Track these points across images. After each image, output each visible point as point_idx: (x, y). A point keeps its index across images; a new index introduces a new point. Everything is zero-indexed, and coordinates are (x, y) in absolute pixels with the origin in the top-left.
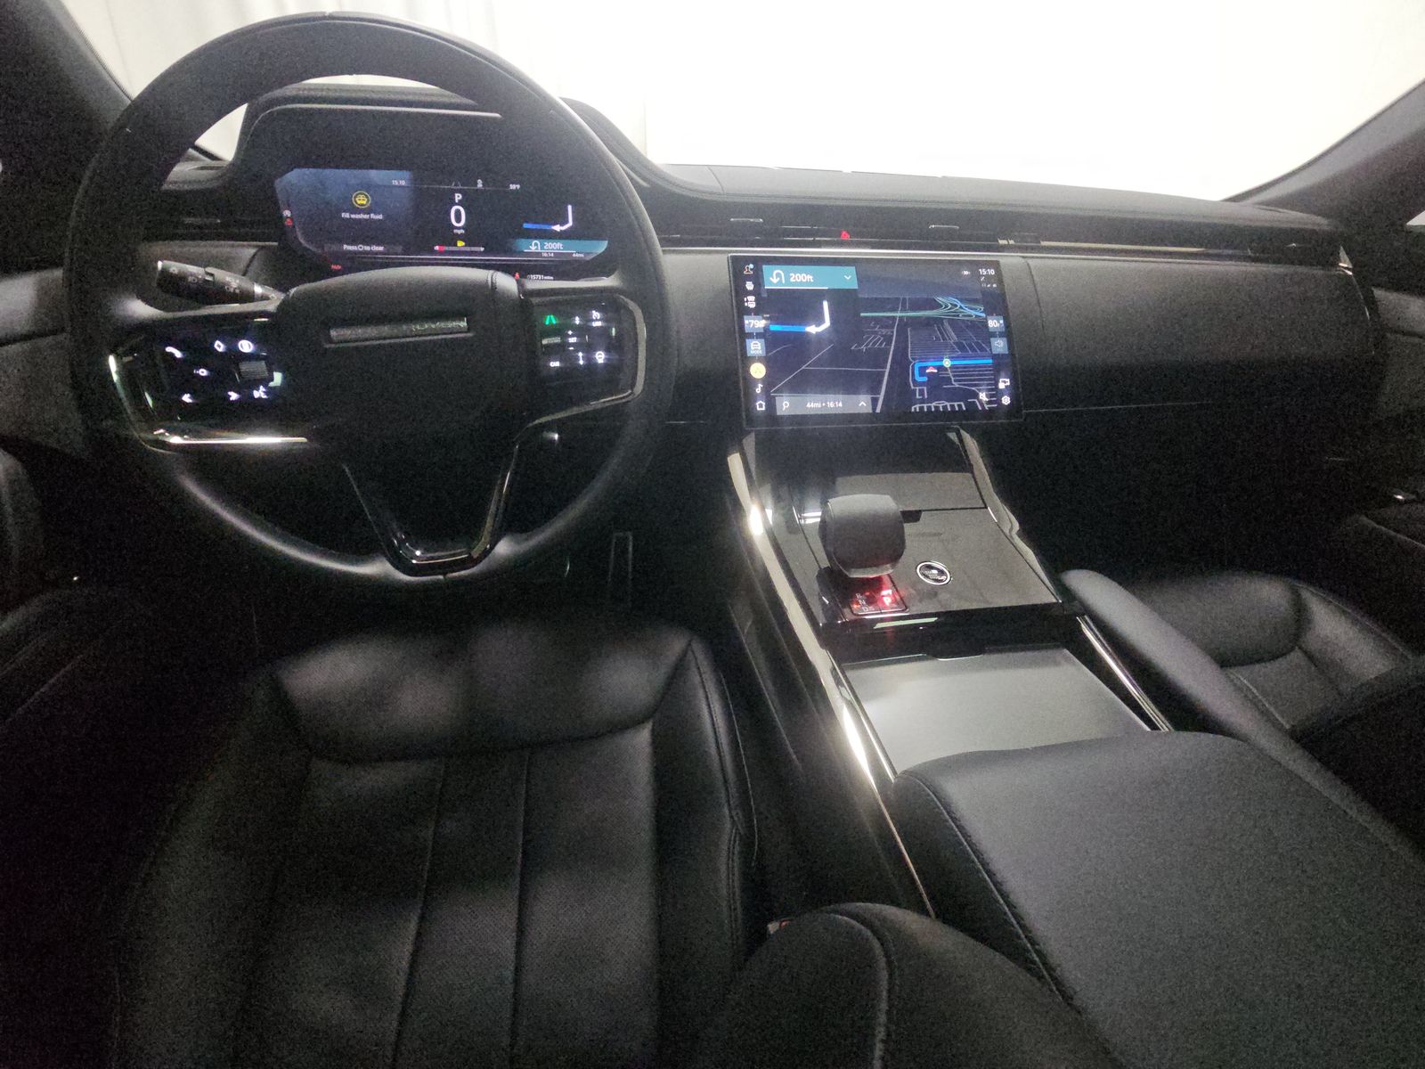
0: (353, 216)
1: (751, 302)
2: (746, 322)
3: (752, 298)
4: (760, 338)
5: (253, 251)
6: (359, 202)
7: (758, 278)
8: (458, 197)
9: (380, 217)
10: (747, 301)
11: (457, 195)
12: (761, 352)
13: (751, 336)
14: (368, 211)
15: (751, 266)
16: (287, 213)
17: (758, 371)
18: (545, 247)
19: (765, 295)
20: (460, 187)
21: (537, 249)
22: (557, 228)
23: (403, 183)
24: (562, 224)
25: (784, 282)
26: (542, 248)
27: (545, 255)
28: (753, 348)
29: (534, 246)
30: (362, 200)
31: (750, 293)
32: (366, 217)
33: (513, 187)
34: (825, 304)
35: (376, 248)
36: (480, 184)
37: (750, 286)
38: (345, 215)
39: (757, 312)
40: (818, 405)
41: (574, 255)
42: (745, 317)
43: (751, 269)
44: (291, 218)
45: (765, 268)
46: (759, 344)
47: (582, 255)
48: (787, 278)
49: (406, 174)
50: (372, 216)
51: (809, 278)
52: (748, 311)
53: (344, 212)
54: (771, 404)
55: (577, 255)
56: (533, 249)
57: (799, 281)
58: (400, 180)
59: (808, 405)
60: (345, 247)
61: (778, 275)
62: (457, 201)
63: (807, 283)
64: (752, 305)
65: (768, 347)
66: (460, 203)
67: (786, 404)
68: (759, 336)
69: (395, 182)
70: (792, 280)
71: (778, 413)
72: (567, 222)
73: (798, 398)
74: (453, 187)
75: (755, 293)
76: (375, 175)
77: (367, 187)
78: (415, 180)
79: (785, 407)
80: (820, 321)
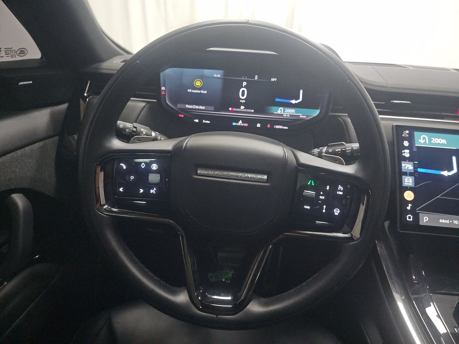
0: (193, 91)
1: (406, 153)
2: (403, 165)
3: (407, 151)
4: (412, 176)
5: (143, 104)
6: (197, 85)
7: (411, 139)
8: (245, 84)
9: (206, 92)
10: (404, 153)
11: (244, 83)
12: (411, 184)
13: (406, 174)
14: (200, 89)
15: (407, 132)
16: (163, 88)
17: (409, 196)
18: (286, 112)
19: (415, 150)
20: (246, 79)
21: (281, 112)
22: (293, 102)
23: (219, 76)
24: (296, 100)
25: (427, 142)
26: (284, 112)
27: (285, 116)
28: (406, 181)
29: (280, 111)
30: (198, 84)
31: (406, 148)
32: (199, 92)
33: (273, 80)
34: (454, 159)
35: (201, 107)
36: (256, 77)
37: (406, 144)
38: (189, 91)
39: (409, 159)
40: (448, 222)
41: (300, 117)
42: (402, 162)
43: (407, 134)
44: (165, 91)
45: (416, 134)
46: (411, 179)
47: (305, 117)
48: (430, 140)
49: (221, 72)
50: (202, 91)
51: (444, 141)
52: (405, 159)
53: (189, 89)
54: (416, 218)
55: (302, 117)
56: (279, 112)
57: (437, 142)
58: (218, 74)
59: (441, 221)
60: (187, 106)
61: (424, 138)
62: (244, 86)
63: (442, 144)
64: (407, 155)
65: (416, 182)
66: (245, 87)
67: (426, 219)
68: (411, 174)
69: (215, 76)
70: (432, 142)
71: (420, 224)
72: (299, 99)
73: (435, 216)
74: (243, 79)
75: (409, 148)
76: (207, 72)
77: (202, 77)
78: (225, 75)
79: (425, 220)
80: (450, 169)
